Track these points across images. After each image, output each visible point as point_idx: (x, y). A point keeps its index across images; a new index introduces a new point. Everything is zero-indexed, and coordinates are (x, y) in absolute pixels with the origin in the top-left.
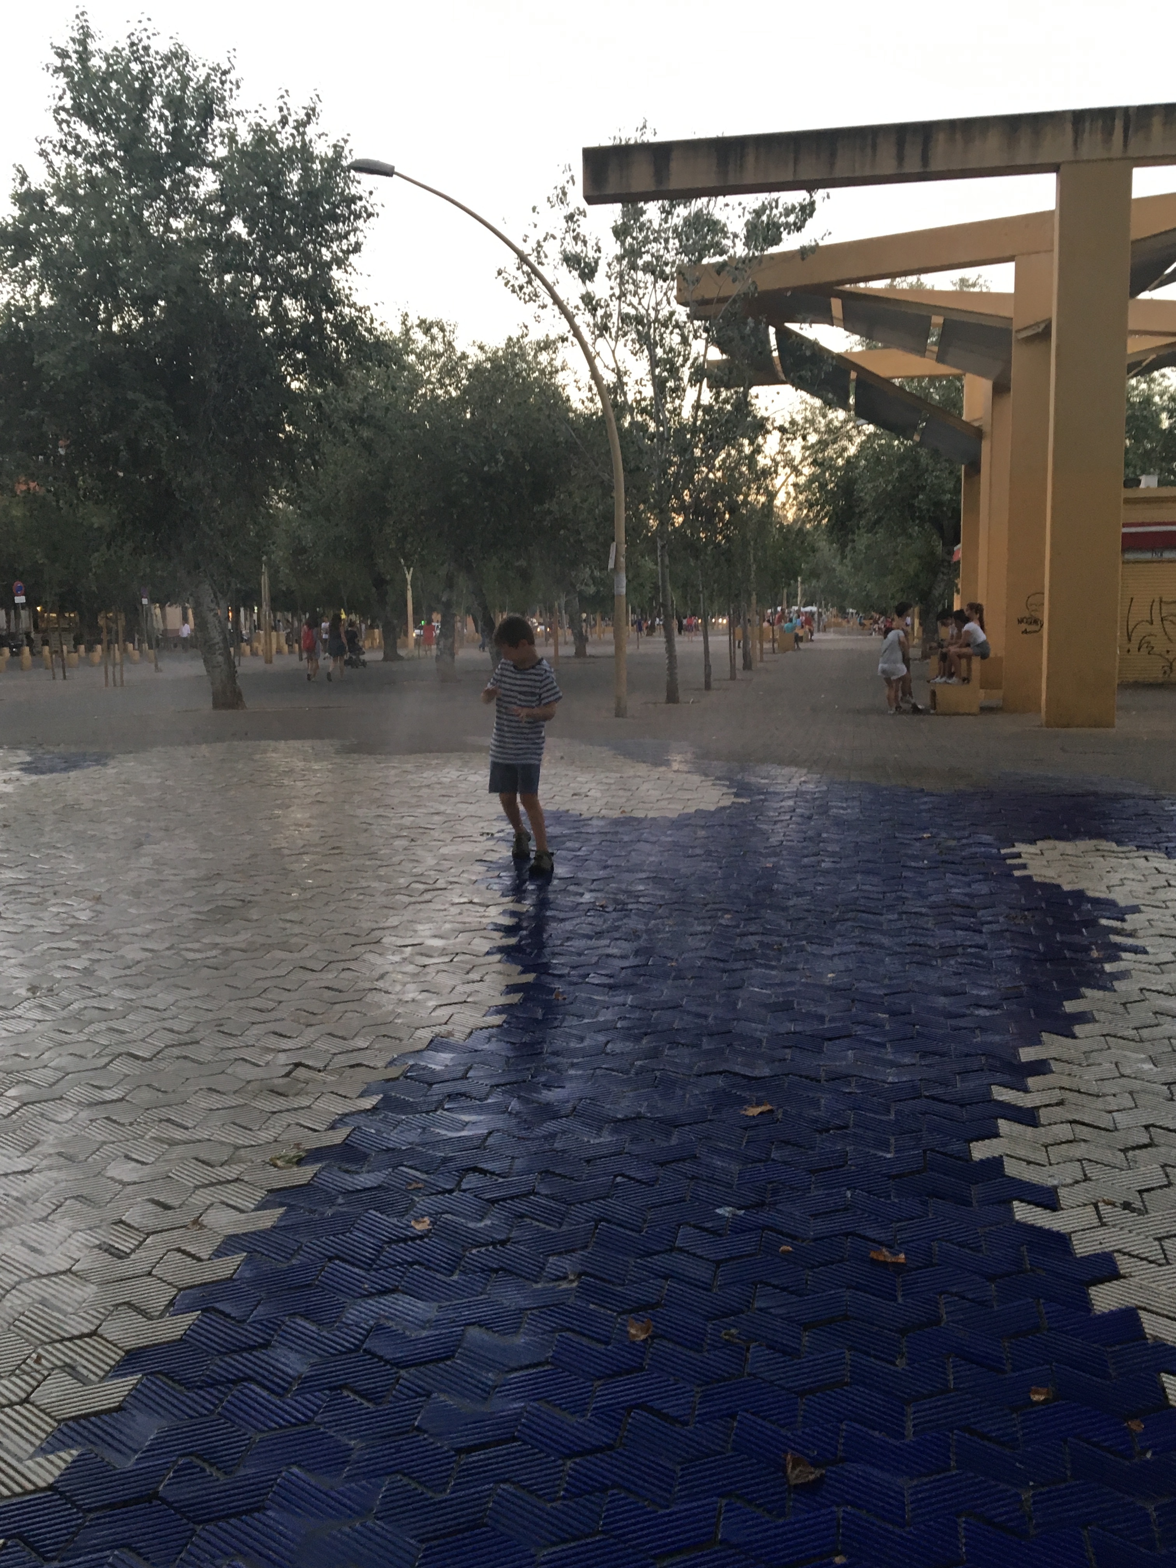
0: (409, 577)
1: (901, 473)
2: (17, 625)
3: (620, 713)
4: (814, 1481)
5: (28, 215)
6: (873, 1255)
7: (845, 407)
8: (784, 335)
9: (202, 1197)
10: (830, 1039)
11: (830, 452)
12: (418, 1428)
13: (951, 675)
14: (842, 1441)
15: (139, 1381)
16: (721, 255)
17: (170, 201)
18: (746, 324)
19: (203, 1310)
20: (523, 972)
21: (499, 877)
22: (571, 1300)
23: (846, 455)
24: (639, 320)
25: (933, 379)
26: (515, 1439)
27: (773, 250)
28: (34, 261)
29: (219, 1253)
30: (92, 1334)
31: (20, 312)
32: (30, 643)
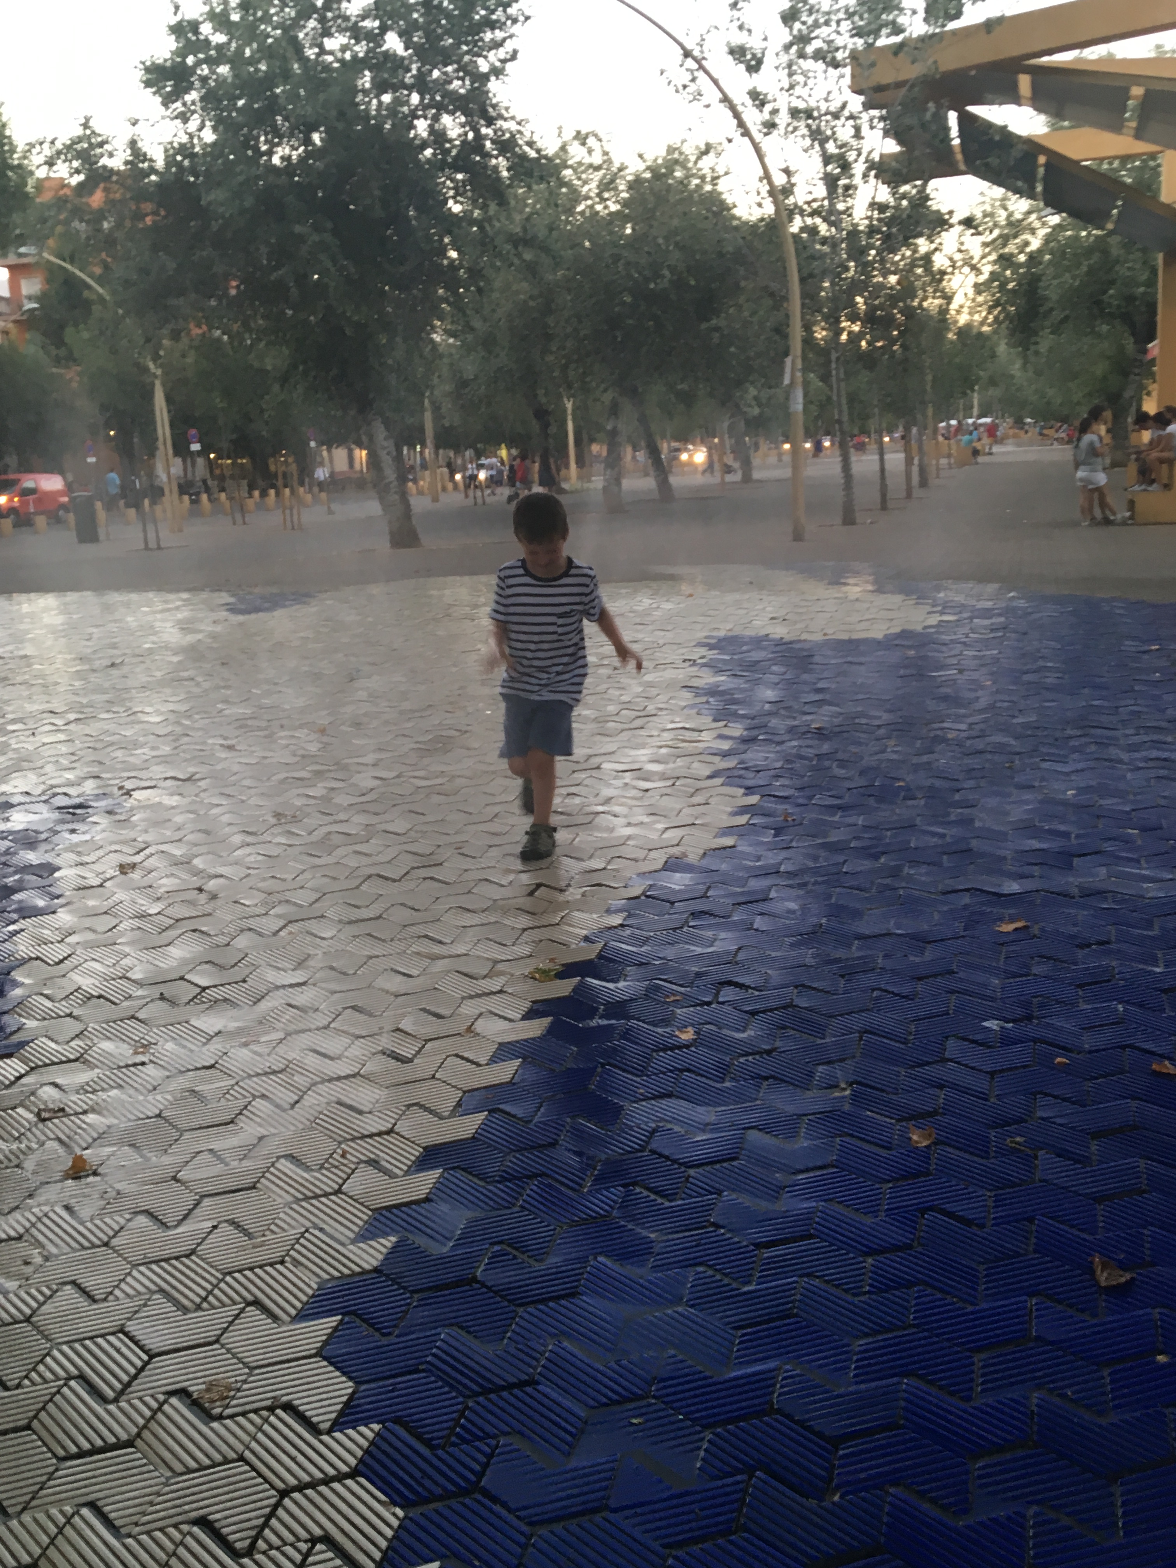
0: (569, 405)
1: (1089, 266)
2: (194, 473)
3: (798, 537)
4: (1127, 1282)
5: (184, 47)
6: (1154, 1067)
7: (1032, 196)
8: (966, 120)
9: (469, 1009)
10: (1080, 856)
11: (1011, 248)
12: (714, 1224)
13: (1152, 482)
14: (1147, 1245)
15: (442, 1176)
16: (897, 34)
17: (322, 20)
18: (926, 110)
19: (490, 1111)
20: (746, 795)
21: (707, 702)
22: (847, 1107)
23: (1028, 250)
24: (809, 114)
25: (1125, 159)
26: (811, 1237)
27: (952, 25)
28: (193, 96)
29: (494, 1059)
30: (389, 1132)
31: (183, 149)
32: (207, 490)
